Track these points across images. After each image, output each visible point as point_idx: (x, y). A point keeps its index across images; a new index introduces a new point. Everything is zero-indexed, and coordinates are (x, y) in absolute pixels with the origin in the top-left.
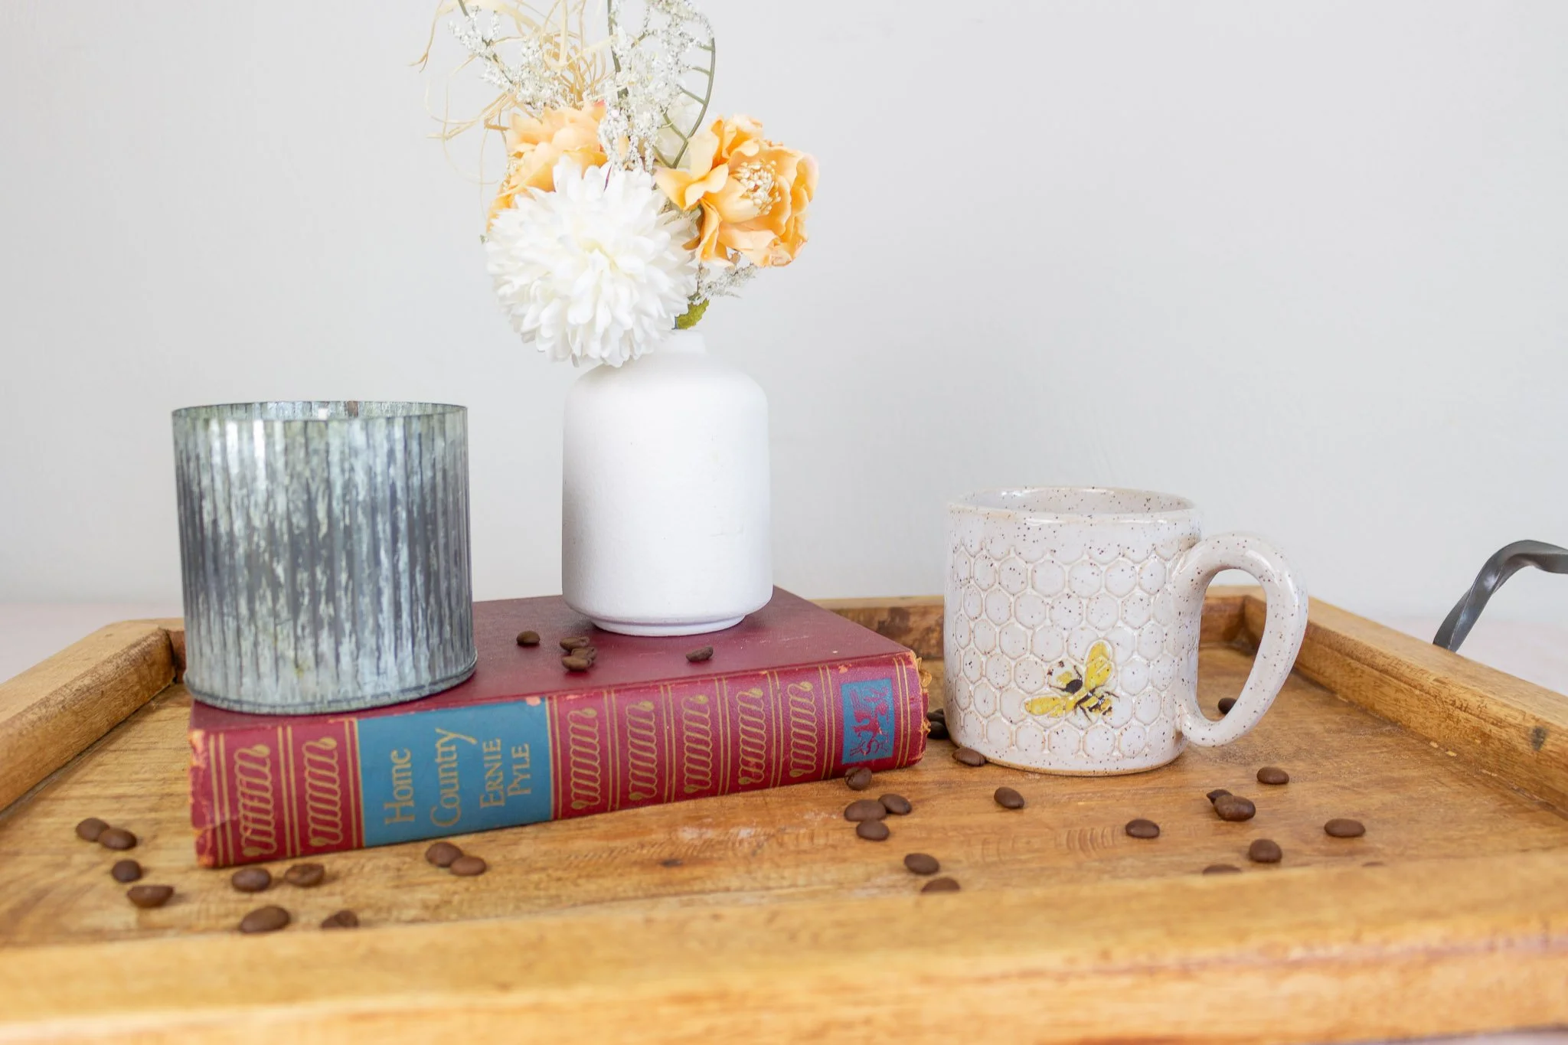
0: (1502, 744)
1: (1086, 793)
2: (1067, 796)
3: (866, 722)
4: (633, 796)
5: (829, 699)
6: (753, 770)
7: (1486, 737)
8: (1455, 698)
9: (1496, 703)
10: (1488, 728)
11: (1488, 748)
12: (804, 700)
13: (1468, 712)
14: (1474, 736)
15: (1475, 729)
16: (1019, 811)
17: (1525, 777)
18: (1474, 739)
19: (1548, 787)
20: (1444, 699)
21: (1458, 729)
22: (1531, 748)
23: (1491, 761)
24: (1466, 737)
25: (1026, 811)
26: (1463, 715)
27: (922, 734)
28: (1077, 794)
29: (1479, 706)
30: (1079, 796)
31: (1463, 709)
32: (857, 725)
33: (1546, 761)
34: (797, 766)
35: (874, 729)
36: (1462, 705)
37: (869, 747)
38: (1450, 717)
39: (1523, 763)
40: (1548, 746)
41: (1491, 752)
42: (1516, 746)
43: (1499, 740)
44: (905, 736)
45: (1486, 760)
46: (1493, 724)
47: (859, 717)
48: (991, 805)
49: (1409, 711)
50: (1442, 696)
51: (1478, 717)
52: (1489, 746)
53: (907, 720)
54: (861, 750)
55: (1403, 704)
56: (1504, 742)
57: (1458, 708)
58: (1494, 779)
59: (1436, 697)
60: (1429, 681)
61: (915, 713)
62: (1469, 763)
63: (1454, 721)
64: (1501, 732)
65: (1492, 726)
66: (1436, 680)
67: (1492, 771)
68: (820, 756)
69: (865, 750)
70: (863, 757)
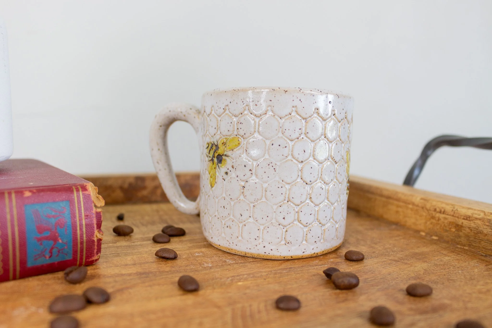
0: (471, 230)
1: (244, 275)
2: (230, 279)
3: (47, 234)
7: (459, 227)
8: (435, 207)
9: (463, 208)
10: (460, 221)
11: (461, 233)
13: (445, 214)
14: (450, 227)
15: (451, 223)
16: (195, 293)
18: (450, 228)
20: (428, 208)
21: (439, 224)
23: (463, 240)
24: (445, 228)
25: (201, 292)
26: (442, 216)
27: (96, 241)
28: (238, 276)
29: (452, 210)
30: (238, 278)
31: (442, 212)
32: (39, 236)
35: (55, 239)
37: (51, 252)
38: (433, 217)
39: (488, 240)
41: (463, 235)
42: (482, 230)
43: (469, 228)
44: (82, 243)
45: (459, 240)
46: (464, 219)
47: (40, 230)
48: (175, 290)
49: (405, 217)
51: (453, 216)
52: (461, 231)
53: (83, 232)
54: (44, 256)
55: (402, 213)
56: (472, 229)
57: (438, 212)
58: (467, 250)
59: (423, 208)
60: (417, 200)
61: (89, 226)
62: (447, 242)
63: (436, 220)
64: (470, 223)
65: (463, 221)
66: (422, 199)
67: (464, 246)
68: (6, 261)
69: (48, 256)
70: (45, 261)
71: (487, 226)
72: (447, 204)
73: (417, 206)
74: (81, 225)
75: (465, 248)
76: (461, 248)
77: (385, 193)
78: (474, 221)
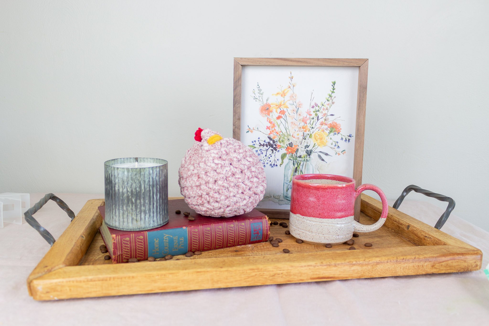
3: (256, 232)
4: (205, 248)
5: (248, 227)
6: (231, 243)
7: (399, 227)
9: (401, 220)
12: (243, 227)
15: (397, 226)
17: (406, 235)
19: (410, 237)
22: (407, 229)
24: (396, 228)
26: (395, 223)
27: (268, 234)
29: (398, 221)
32: (254, 233)
33: (409, 232)
34: (241, 242)
35: (258, 234)
37: (257, 237)
38: (393, 223)
39: (405, 232)
40: (410, 229)
42: (404, 229)
44: (265, 235)
45: (399, 232)
46: (401, 225)
47: (255, 231)
50: (392, 219)
51: (398, 223)
52: (400, 229)
56: (402, 228)
59: (390, 219)
60: (389, 215)
61: (267, 230)
62: (396, 233)
66: (391, 215)
68: (246, 240)
69: (256, 238)
70: (255, 240)
72: (397, 218)
74: (265, 230)
75: (400, 235)
78: (403, 225)
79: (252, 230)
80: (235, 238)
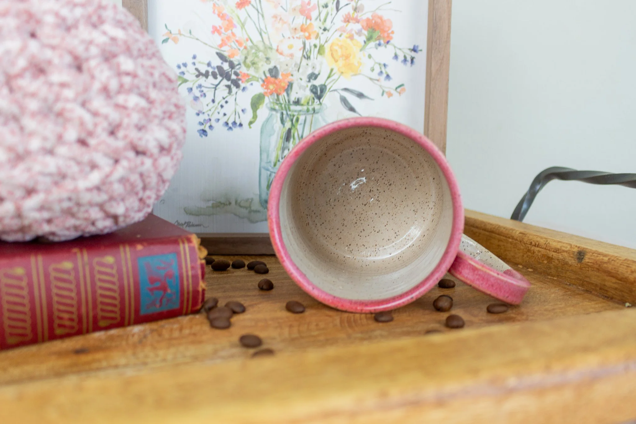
0: (559, 262)
3: (157, 284)
5: (127, 268)
6: (67, 323)
7: (550, 259)
8: (531, 241)
9: (555, 241)
10: (551, 254)
11: (551, 265)
12: (108, 270)
13: (539, 247)
14: (543, 259)
15: (543, 256)
17: (573, 278)
18: (543, 261)
19: (587, 281)
20: (525, 242)
21: (534, 257)
22: (577, 261)
23: (553, 271)
24: (538, 260)
26: (538, 249)
27: (201, 291)
29: (545, 243)
31: (537, 246)
32: (151, 286)
33: (584, 267)
34: (105, 318)
36: (536, 244)
37: (161, 301)
38: (529, 251)
39: (572, 270)
40: (586, 259)
41: (553, 267)
42: (567, 262)
43: (558, 260)
44: (188, 293)
45: (550, 271)
46: (554, 251)
47: (152, 281)
49: (505, 251)
50: (524, 241)
51: (545, 249)
52: (552, 263)
53: (189, 282)
54: (155, 305)
55: (503, 247)
56: (561, 261)
57: (533, 246)
58: (555, 280)
59: (521, 241)
60: (516, 234)
61: (195, 277)
62: (541, 273)
63: (531, 253)
64: (559, 255)
65: (553, 253)
66: (520, 233)
67: (554, 277)
68: (122, 310)
69: (158, 304)
70: (157, 309)
71: (572, 257)
72: (542, 238)
73: (516, 240)
74: (187, 276)
75: (554, 278)
76: (551, 278)
77: (488, 227)
78: (561, 253)
79: (144, 278)
80: (79, 309)
